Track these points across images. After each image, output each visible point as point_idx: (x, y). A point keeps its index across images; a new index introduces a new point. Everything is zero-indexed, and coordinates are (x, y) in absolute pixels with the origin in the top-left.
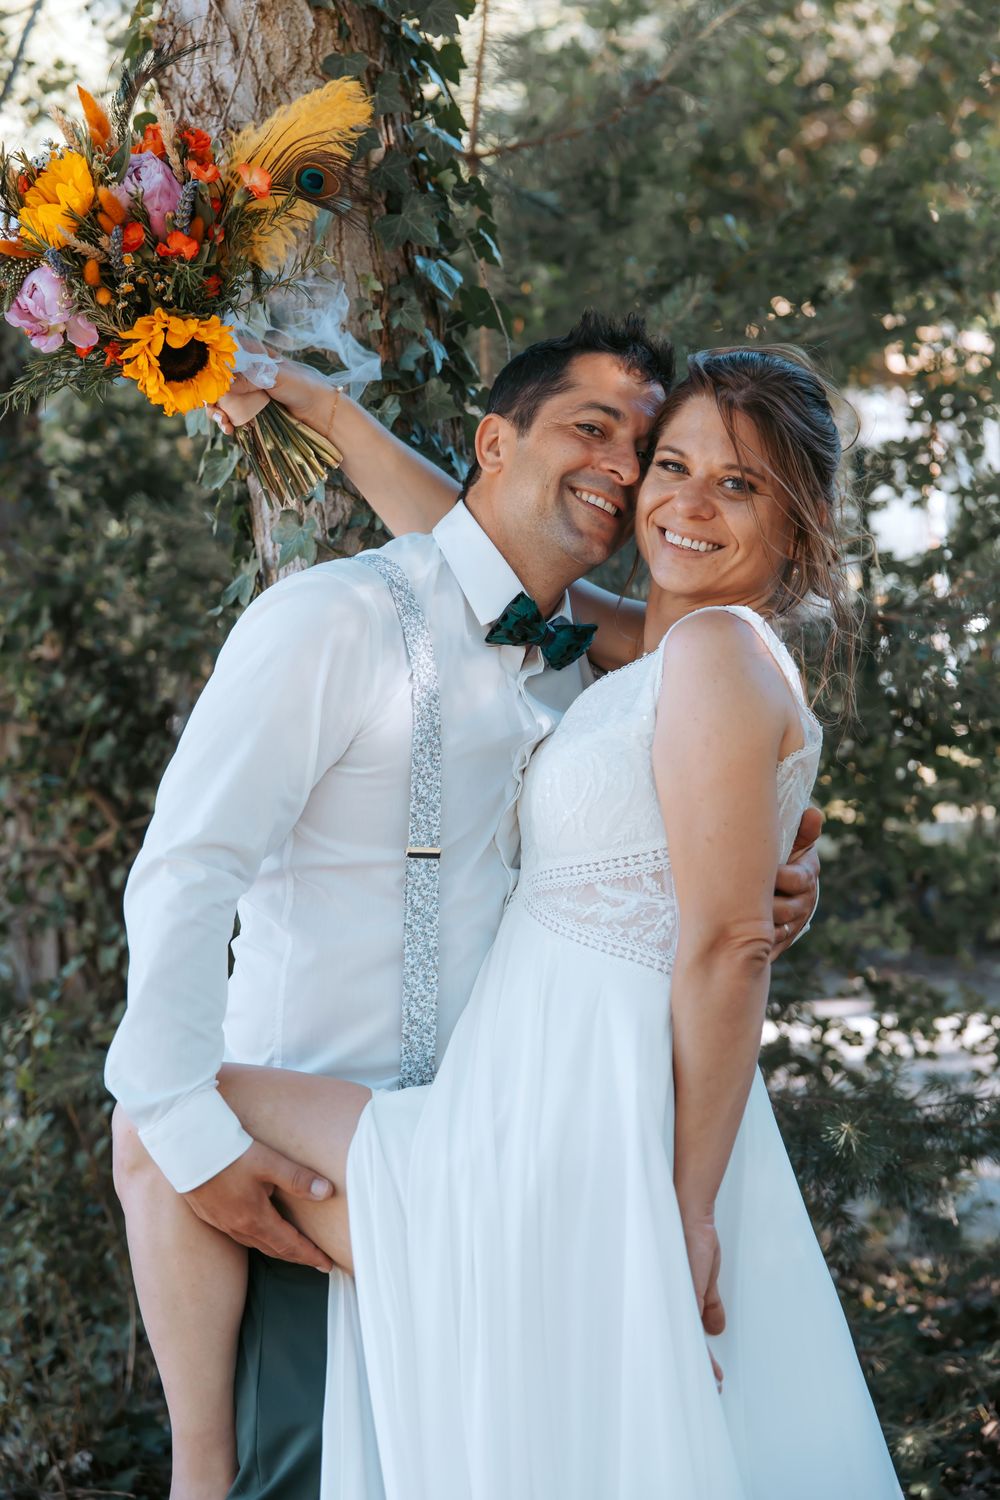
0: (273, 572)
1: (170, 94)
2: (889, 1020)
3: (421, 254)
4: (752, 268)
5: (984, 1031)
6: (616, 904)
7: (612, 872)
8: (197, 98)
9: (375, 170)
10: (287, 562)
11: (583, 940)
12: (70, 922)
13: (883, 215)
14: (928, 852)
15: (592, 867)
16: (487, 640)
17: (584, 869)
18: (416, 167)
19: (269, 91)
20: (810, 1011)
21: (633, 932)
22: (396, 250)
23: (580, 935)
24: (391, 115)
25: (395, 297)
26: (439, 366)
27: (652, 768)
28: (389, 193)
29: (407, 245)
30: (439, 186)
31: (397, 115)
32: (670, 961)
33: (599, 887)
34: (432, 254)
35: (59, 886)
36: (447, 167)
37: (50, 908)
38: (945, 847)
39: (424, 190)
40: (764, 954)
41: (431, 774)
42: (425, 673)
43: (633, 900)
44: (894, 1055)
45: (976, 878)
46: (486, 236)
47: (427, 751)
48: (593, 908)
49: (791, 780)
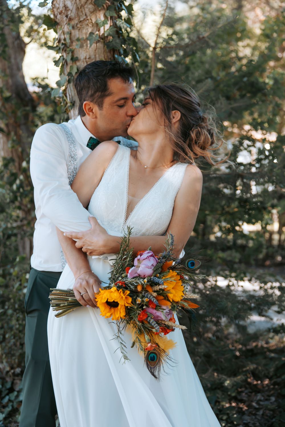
3: (117, 54)
8: (61, 9)
30: (123, 37)
39: (119, 37)
42: (73, 153)
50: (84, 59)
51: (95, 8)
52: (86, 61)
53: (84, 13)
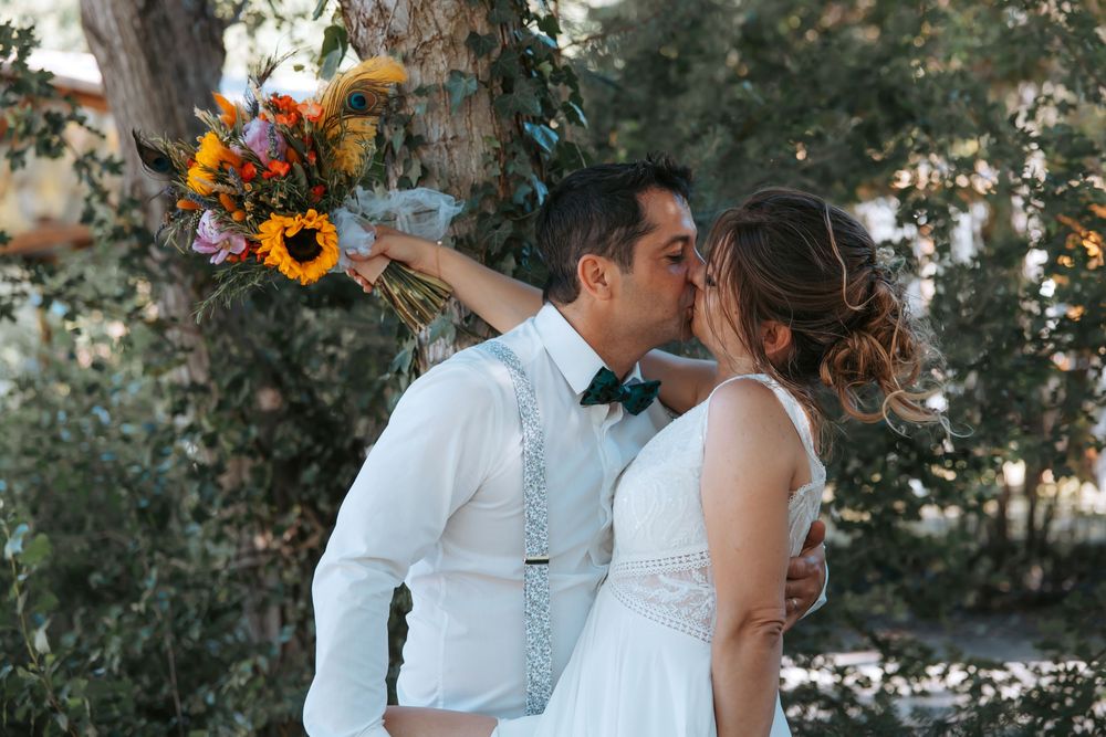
0: (425, 348)
1: (349, 12)
2: (892, 667)
3: (528, 121)
4: (768, 117)
5: (962, 676)
6: (673, 590)
7: (671, 566)
8: (367, 15)
9: (494, 63)
10: (435, 341)
11: (648, 614)
12: (289, 601)
13: (871, 80)
14: (916, 542)
15: (657, 563)
16: (581, 403)
17: (651, 564)
18: (524, 59)
19: (419, 9)
20: (832, 661)
21: (684, 611)
22: (509, 118)
23: (647, 611)
24: (506, 24)
25: (509, 151)
26: (541, 199)
27: (700, 494)
28: (504, 79)
29: (518, 115)
30: (540, 73)
31: (510, 23)
32: (711, 633)
33: (661, 577)
34: (536, 121)
35: (280, 575)
36: (546, 59)
37: (273, 591)
38: (929, 537)
39: (529, 76)
40: (777, 630)
41: (539, 503)
43: (685, 587)
44: (896, 694)
45: (952, 561)
46: (575, 107)
47: (535, 486)
48: (657, 592)
49: (802, 504)
50: (438, 141)
51: (461, 7)
52: (446, 146)
53: (431, 21)
